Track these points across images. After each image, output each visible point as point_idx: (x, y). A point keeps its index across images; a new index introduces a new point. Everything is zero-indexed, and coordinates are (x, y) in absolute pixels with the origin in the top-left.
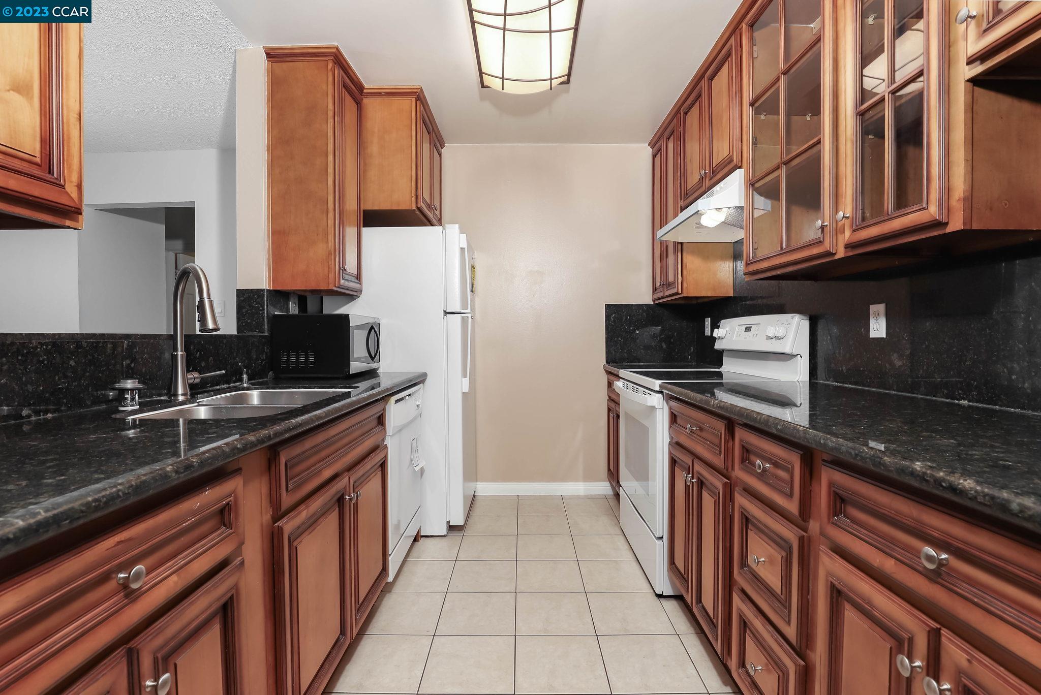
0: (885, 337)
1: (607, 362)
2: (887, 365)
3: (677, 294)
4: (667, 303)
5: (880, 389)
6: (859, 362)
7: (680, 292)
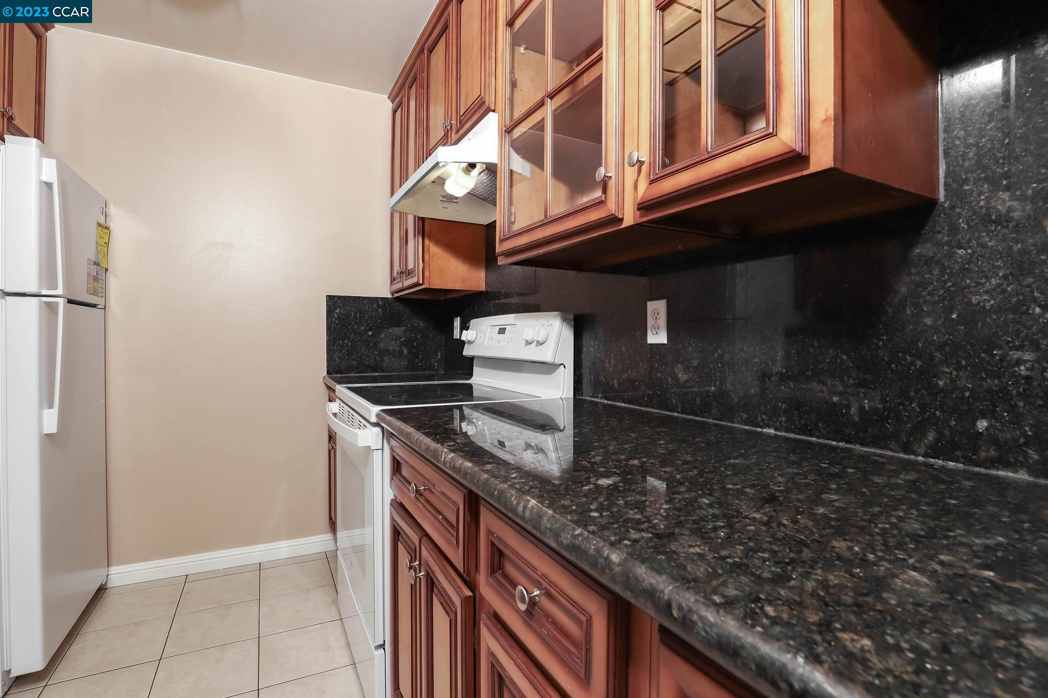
0: (665, 342)
1: (328, 373)
2: (669, 379)
3: (417, 284)
4: (406, 297)
5: (660, 409)
6: (634, 374)
7: (421, 282)
